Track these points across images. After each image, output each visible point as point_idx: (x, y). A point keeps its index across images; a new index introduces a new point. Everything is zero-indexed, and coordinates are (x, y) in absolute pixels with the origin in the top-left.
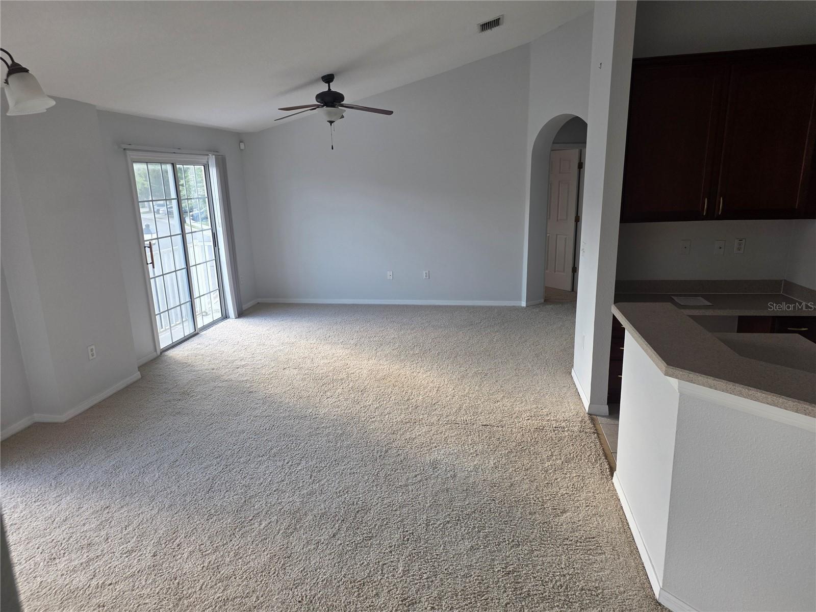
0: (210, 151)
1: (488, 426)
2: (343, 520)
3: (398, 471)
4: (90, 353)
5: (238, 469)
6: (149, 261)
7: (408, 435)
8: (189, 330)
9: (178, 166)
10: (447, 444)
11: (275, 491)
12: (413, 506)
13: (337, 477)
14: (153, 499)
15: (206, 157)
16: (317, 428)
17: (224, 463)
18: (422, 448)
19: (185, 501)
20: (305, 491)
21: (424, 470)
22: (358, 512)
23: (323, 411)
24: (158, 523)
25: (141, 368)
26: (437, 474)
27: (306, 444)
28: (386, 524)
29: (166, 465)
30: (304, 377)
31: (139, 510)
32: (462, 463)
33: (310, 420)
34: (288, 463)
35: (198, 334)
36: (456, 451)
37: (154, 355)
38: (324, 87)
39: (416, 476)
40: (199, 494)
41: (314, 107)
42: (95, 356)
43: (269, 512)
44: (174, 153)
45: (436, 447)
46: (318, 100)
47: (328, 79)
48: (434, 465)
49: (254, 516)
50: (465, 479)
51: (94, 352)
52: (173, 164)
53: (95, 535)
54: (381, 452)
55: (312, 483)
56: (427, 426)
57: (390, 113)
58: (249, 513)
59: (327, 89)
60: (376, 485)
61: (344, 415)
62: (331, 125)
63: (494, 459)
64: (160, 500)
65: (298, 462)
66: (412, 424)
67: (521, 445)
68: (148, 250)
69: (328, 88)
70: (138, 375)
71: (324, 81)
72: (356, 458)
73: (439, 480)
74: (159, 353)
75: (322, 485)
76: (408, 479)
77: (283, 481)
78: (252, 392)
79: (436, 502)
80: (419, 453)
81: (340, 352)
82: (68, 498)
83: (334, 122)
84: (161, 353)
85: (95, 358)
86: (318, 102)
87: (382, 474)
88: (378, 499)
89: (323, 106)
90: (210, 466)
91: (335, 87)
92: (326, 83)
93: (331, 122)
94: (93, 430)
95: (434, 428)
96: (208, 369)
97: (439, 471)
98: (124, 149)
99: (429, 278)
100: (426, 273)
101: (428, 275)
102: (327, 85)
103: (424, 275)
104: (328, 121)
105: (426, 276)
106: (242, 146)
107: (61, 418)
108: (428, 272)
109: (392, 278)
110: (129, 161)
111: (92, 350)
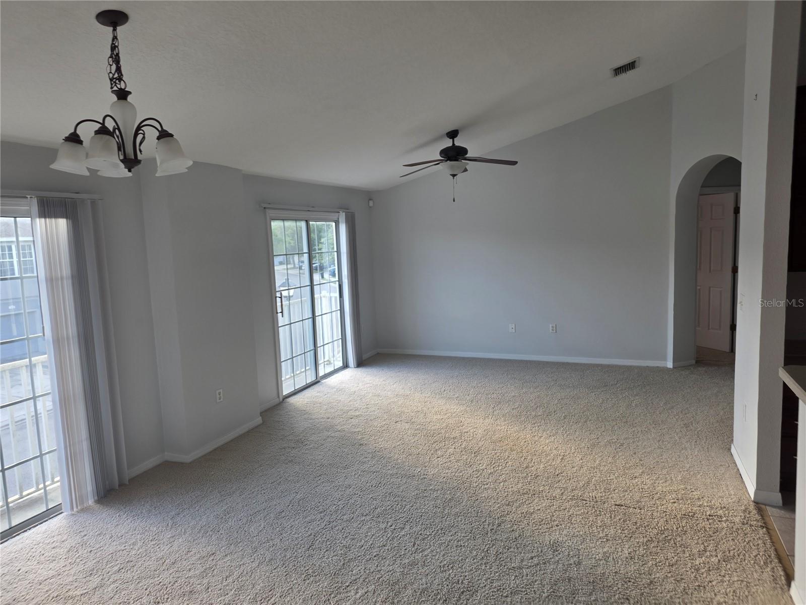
0: (341, 208)
1: (622, 506)
2: (446, 600)
3: (512, 550)
4: (218, 397)
5: (341, 528)
6: (279, 310)
7: (525, 509)
8: (311, 378)
9: (311, 223)
10: (572, 523)
11: (375, 556)
12: (527, 594)
13: (442, 548)
14: (255, 550)
15: (337, 214)
16: (425, 490)
17: (327, 518)
18: (540, 525)
19: (285, 556)
20: (407, 561)
21: (542, 551)
22: (463, 593)
23: (432, 472)
24: (257, 578)
25: (263, 414)
26: (557, 558)
27: (412, 506)
29: (272, 515)
30: (416, 432)
31: (241, 561)
32: (588, 547)
33: (418, 481)
34: (391, 526)
35: (319, 382)
36: (581, 533)
37: (277, 401)
38: (448, 143)
39: (532, 559)
40: (300, 551)
41: (438, 162)
42: (222, 400)
43: (367, 580)
44: (309, 211)
45: (557, 526)
46: (443, 155)
47: (453, 134)
48: (555, 547)
49: (351, 583)
50: (592, 568)
51: (221, 395)
52: (307, 221)
53: (197, 583)
54: (493, 525)
55: (415, 553)
56: (548, 499)
57: (514, 163)
58: (346, 578)
59: (451, 144)
60: (485, 564)
61: (454, 478)
62: (454, 178)
63: (629, 548)
64: (262, 553)
65: (402, 526)
66: (530, 496)
67: (664, 533)
68: (278, 300)
70: (259, 420)
71: (448, 137)
72: (464, 529)
73: (560, 566)
74: (281, 399)
75: (425, 556)
76: (522, 561)
77: (384, 546)
78: (362, 444)
79: (554, 592)
80: (537, 531)
81: (455, 408)
82: (180, 540)
83: (457, 175)
84: (283, 400)
85: (221, 402)
86: (443, 157)
87: (493, 551)
88: (486, 580)
89: (446, 161)
90: (313, 521)
91: (459, 142)
92: (450, 138)
93: (454, 176)
94: (212, 473)
95: (556, 504)
96: (323, 418)
97: (561, 555)
98: (265, 208)
99: (556, 332)
100: (553, 327)
101: (555, 328)
102: (452, 140)
103: (551, 328)
104: (451, 175)
105: (553, 330)
106: (371, 203)
107: (187, 458)
108: (555, 325)
109: (514, 331)
110: (268, 218)
111: (219, 394)
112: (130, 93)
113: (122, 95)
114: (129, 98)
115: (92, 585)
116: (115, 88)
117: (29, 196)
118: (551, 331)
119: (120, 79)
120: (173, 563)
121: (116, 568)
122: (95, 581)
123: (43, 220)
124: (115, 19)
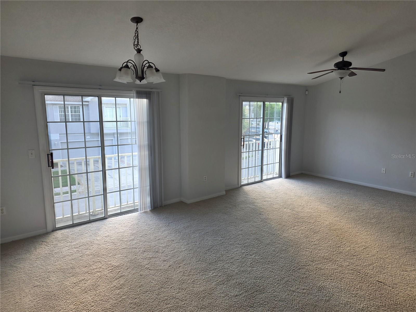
0: (286, 95)
1: (382, 283)
2: (246, 291)
3: (296, 282)
4: (204, 179)
5: (225, 246)
6: (242, 145)
7: (320, 266)
8: (258, 179)
9: (266, 103)
10: (341, 281)
11: (231, 262)
12: (287, 303)
13: (263, 269)
14: (188, 244)
15: (283, 99)
16: (275, 242)
17: (223, 241)
18: (322, 276)
19: (197, 250)
20: (243, 269)
21: (312, 288)
22: (257, 291)
23: (285, 235)
24: (181, 255)
25: (227, 191)
26: (317, 294)
27: (263, 247)
28: (265, 305)
29: (203, 233)
30: (291, 215)
31: (180, 246)
32: (340, 296)
33: (275, 237)
34: (247, 253)
35: (262, 182)
36: (342, 287)
37: (237, 186)
38: (340, 59)
39: (304, 290)
40: (203, 250)
41: (332, 70)
42: (206, 180)
43: (220, 271)
45: (331, 280)
46: (335, 67)
47: (343, 54)
48: (321, 289)
49: (213, 269)
50: (333, 306)
51: (206, 178)
52: (264, 102)
53: (161, 249)
54: (296, 268)
55: (249, 267)
56: (337, 266)
58: (213, 267)
59: (341, 60)
60: (278, 283)
61: (294, 241)
62: (341, 80)
63: (365, 305)
64: (189, 246)
65: (252, 254)
66: (328, 261)
67: (397, 306)
68: (242, 139)
69: (342, 59)
70: (223, 193)
71: (340, 56)
72: (280, 265)
73: (316, 298)
75: (252, 270)
76: (298, 289)
77: (238, 260)
78: (261, 214)
79: (302, 308)
80: (318, 278)
81: (323, 207)
82: (166, 232)
83: (343, 78)
84: (241, 186)
85: (206, 181)
86: (335, 68)
87: (286, 279)
88: (272, 290)
89: (338, 69)
90: (216, 240)
91: (347, 59)
92: (341, 57)
93: (341, 78)
94: (193, 210)
95: (340, 269)
97: (320, 294)
98: (240, 96)
99: (414, 177)
100: (412, 174)
101: (413, 175)
102: (342, 57)
103: (410, 174)
104: (339, 78)
105: (412, 175)
106: (307, 93)
107: (188, 202)
108: (413, 173)
109: (384, 173)
110: (241, 101)
111: (205, 178)
112: (142, 50)
113: (139, 51)
115: (131, 239)
116: (136, 49)
117: (133, 90)
118: (410, 176)
119: (138, 44)
120: (158, 240)
121: (141, 235)
122: (133, 237)
124: (138, 20)
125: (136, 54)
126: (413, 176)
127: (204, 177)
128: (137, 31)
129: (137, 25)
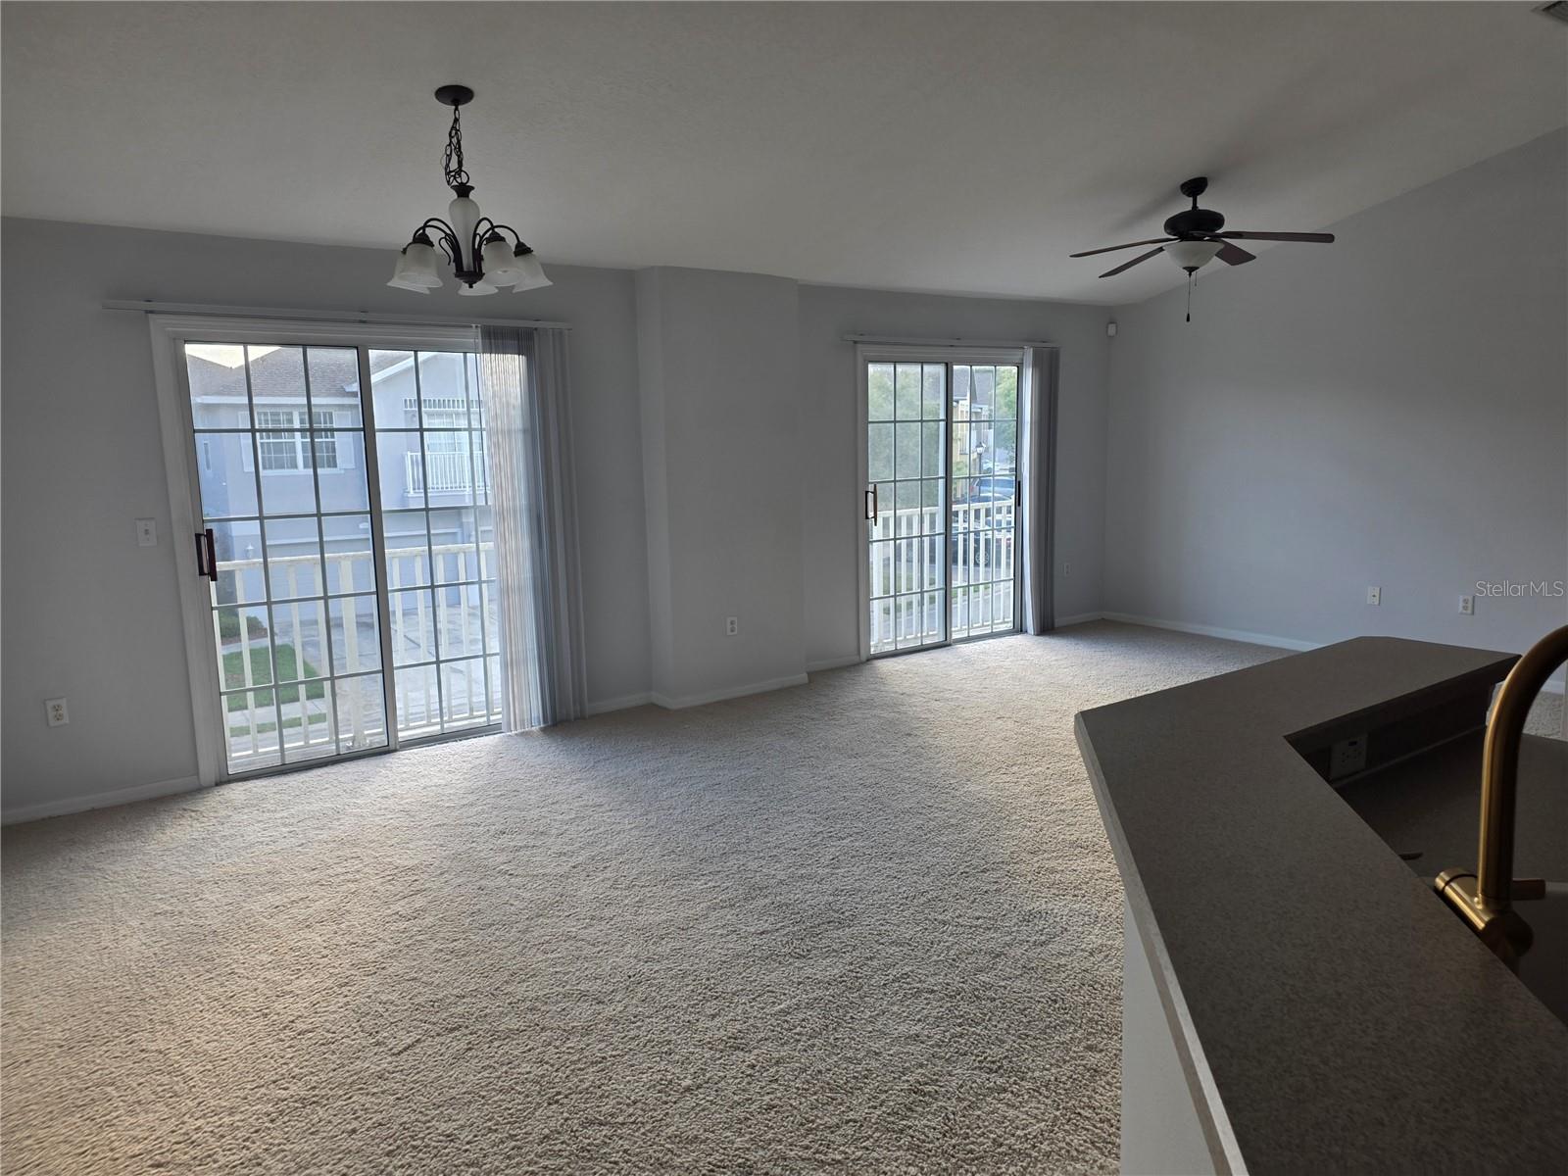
0: (1029, 340)
2: (797, 923)
3: (962, 901)
4: (729, 627)
5: (765, 817)
6: (871, 514)
7: (1052, 864)
9: (955, 367)
11: (770, 856)
13: (866, 872)
14: (646, 813)
15: (1020, 352)
16: (929, 806)
17: (760, 805)
18: (1049, 888)
19: (671, 827)
20: (804, 872)
21: (1004, 915)
22: (829, 922)
23: (972, 788)
24: (618, 839)
25: (814, 672)
28: (844, 953)
29: (702, 785)
30: (1014, 736)
31: (620, 819)
33: (934, 793)
35: (950, 645)
37: (856, 659)
38: (1185, 205)
39: (978, 919)
42: (736, 632)
43: (731, 876)
44: (952, 346)
46: (1168, 230)
47: (1194, 187)
48: (1032, 917)
49: (711, 872)
50: (1053, 955)
51: (736, 626)
52: (947, 364)
53: (557, 827)
54: (974, 869)
55: (824, 867)
57: (1328, 238)
58: (711, 867)
59: (1188, 207)
60: (901, 904)
61: (994, 803)
62: (1190, 275)
64: (650, 818)
65: (845, 836)
68: (870, 495)
69: (1191, 205)
70: (803, 678)
71: (1184, 193)
72: (926, 861)
73: (1009, 938)
74: (864, 657)
75: (832, 874)
76: (959, 916)
77: (795, 850)
78: (910, 735)
79: (954, 960)
80: (1033, 893)
82: (582, 784)
83: (1197, 268)
84: (868, 660)
85: (734, 635)
86: (1169, 234)
87: (930, 895)
88: (878, 920)
89: (1180, 241)
90: (741, 802)
91: (1205, 203)
92: (1189, 196)
93: (1191, 270)
94: (687, 727)
97: (1026, 928)
98: (855, 342)
99: (1473, 613)
100: (1466, 601)
101: (1470, 605)
102: (1191, 199)
103: (1461, 604)
104: (1184, 268)
105: (1465, 608)
106: (1112, 330)
107: (672, 703)
108: (1470, 598)
109: (1377, 603)
110: (860, 360)
111: (732, 623)
112: (472, 188)
113: (463, 191)
114: (472, 195)
115: (465, 802)
116: (455, 183)
117: (474, 325)
118: (1461, 609)
119: (459, 171)
120: (553, 803)
121: (499, 793)
122: (472, 798)
123: (487, 356)
124: (456, 95)
125: (455, 200)
126: (1469, 611)
127: (729, 620)
128: (455, 130)
129: (456, 109)
